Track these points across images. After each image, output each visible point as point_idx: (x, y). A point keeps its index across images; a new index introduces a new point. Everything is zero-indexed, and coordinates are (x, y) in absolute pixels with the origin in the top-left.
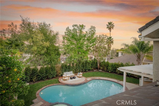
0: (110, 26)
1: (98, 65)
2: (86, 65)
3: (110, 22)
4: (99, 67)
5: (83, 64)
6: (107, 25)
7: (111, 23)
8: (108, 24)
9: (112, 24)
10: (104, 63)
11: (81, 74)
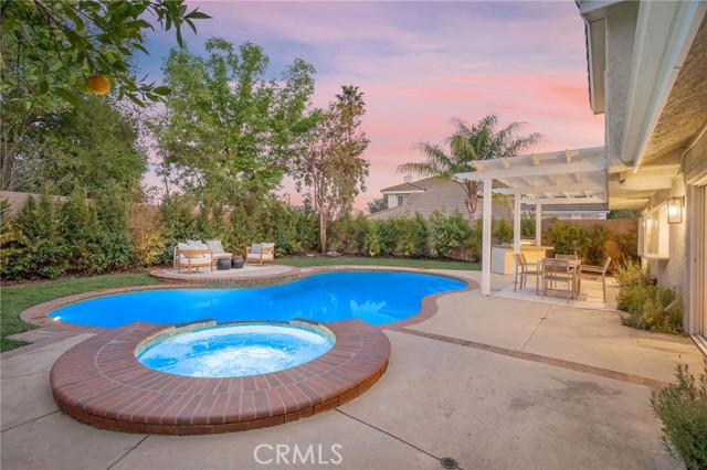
0: (350, 103)
1: (323, 232)
2: (275, 228)
3: (351, 88)
4: (328, 239)
5: (263, 219)
6: (338, 96)
7: (355, 92)
8: (341, 93)
9: (357, 94)
10: (345, 221)
11: (269, 249)
